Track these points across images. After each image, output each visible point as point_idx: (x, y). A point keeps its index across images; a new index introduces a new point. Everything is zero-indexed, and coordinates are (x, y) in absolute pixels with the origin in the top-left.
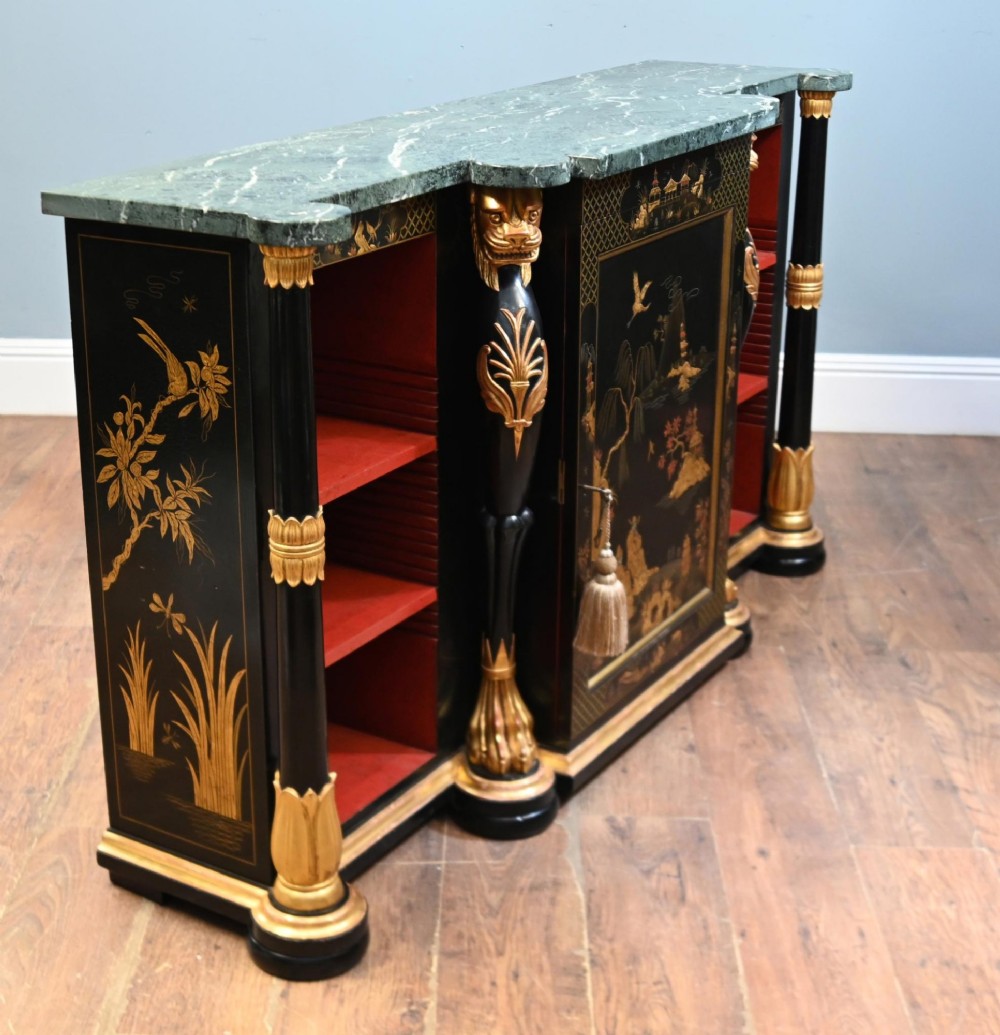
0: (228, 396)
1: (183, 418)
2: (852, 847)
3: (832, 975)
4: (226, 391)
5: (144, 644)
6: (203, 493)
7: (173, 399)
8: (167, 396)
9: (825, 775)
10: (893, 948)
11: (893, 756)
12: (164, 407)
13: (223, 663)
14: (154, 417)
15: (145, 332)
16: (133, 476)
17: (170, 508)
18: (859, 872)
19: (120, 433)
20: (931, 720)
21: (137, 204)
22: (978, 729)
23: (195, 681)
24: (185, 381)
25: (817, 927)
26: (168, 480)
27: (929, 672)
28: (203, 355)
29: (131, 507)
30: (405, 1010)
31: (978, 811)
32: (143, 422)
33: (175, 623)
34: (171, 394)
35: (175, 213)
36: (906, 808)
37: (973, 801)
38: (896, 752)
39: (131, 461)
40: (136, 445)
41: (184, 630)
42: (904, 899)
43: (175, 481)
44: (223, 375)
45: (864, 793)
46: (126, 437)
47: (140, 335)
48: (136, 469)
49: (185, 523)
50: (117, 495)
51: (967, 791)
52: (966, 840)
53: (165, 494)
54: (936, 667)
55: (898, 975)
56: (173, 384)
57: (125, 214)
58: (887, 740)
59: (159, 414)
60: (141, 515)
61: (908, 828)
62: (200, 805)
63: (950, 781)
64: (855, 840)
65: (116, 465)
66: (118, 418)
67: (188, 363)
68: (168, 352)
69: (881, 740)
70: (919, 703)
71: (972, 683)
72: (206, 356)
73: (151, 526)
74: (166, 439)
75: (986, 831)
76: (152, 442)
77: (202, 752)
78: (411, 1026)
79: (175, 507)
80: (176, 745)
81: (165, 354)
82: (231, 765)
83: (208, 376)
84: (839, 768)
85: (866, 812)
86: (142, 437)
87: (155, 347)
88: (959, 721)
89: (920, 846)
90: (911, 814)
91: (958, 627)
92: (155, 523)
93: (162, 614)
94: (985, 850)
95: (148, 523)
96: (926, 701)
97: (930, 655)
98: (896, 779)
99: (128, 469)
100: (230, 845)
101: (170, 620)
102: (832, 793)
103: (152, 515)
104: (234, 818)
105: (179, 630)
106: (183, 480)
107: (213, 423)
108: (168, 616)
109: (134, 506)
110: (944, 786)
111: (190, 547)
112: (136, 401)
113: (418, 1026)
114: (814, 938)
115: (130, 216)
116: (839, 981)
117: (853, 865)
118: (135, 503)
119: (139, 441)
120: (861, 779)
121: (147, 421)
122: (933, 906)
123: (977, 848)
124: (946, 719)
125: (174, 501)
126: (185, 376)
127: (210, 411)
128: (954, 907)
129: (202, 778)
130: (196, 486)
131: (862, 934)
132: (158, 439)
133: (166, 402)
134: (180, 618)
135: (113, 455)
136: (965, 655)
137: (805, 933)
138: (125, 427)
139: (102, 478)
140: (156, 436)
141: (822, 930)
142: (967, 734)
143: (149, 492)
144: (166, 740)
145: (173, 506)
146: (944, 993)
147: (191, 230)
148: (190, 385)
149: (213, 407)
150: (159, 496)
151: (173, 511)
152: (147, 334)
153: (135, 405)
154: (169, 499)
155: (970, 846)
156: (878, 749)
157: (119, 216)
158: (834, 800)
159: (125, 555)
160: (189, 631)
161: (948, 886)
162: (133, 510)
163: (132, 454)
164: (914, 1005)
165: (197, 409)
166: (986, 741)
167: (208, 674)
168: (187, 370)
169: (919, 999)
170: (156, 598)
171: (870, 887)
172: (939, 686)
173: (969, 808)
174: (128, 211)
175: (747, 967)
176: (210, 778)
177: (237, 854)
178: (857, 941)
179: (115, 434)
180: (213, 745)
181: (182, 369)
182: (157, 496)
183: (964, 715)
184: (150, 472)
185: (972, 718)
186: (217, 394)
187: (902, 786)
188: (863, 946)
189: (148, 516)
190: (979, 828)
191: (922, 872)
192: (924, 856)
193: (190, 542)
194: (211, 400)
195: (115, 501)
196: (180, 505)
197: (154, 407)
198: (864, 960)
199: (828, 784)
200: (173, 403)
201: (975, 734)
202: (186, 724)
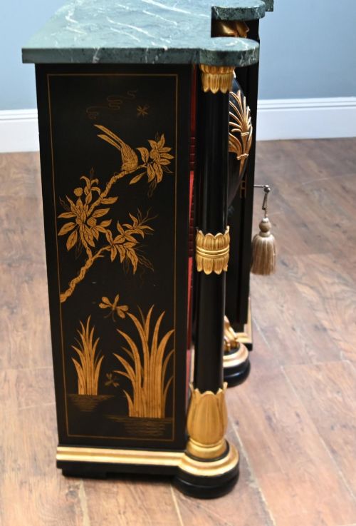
0: (171, 166)
1: (133, 184)
2: (282, 367)
3: (288, 440)
4: (169, 162)
5: (93, 329)
6: (147, 229)
7: (126, 173)
8: (120, 172)
9: (259, 329)
10: (315, 421)
11: (290, 314)
12: (118, 180)
13: (157, 329)
14: (109, 187)
15: (104, 133)
16: (89, 227)
17: (119, 242)
18: (288, 381)
19: (79, 201)
20: (305, 293)
21: (108, 49)
22: (328, 295)
23: (134, 345)
24: (136, 161)
25: (274, 415)
26: (118, 225)
27: (297, 267)
28: (152, 143)
29: (86, 246)
30: (67, 491)
31: (340, 340)
32: (99, 191)
33: (119, 312)
34: (124, 171)
35: (141, 52)
36: (303, 342)
37: (336, 336)
38: (291, 312)
39: (88, 218)
40: (93, 207)
41: (126, 314)
42: (315, 393)
43: (125, 225)
44: (168, 153)
45: (280, 337)
46: (84, 202)
47: (99, 136)
48: (92, 222)
49: (132, 250)
50: (75, 241)
51: (331, 330)
52: (337, 357)
53: (115, 233)
54: (300, 265)
55: (321, 436)
56: (126, 164)
57: (97, 56)
58: (285, 305)
59: (113, 185)
60: (94, 251)
61: (307, 353)
62: (133, 416)
63: (322, 325)
64: (282, 363)
65: (75, 223)
66: (78, 192)
67: (139, 149)
68: (123, 144)
69: (282, 306)
70: (297, 284)
71: (320, 272)
72: (155, 142)
73: (102, 256)
74: (118, 200)
75: (346, 351)
76: (107, 203)
77: (136, 385)
78: (72, 500)
79: (124, 241)
80: (116, 385)
81: (120, 146)
82: (159, 387)
83: (154, 154)
84: (265, 325)
85: (284, 347)
86: (98, 201)
87: (112, 142)
88: (318, 292)
89: (315, 363)
90: (306, 346)
91: (306, 242)
92: (107, 254)
93: (109, 309)
94: (348, 362)
95: (100, 255)
96: (299, 283)
97: (296, 258)
98: (295, 327)
99: (86, 223)
100: (156, 433)
101: (116, 311)
102: (265, 339)
103: (104, 249)
104: (159, 417)
105: (122, 316)
106: (131, 223)
107: (158, 184)
108: (113, 309)
109: (89, 245)
110: (320, 329)
111: (135, 264)
112: (94, 179)
113: (76, 500)
114: (274, 421)
115: (101, 58)
116: (292, 444)
117: (284, 377)
118: (90, 244)
119: (96, 204)
120: (277, 329)
121: (103, 190)
122: (329, 395)
123: (344, 361)
124: (312, 292)
125: (122, 237)
126: (136, 157)
127: (156, 177)
128: (340, 394)
129: (136, 399)
130: (142, 225)
131: (298, 415)
132: (113, 200)
133: (120, 176)
134: (125, 308)
135: (72, 216)
136: (313, 256)
137: (269, 419)
138: (83, 197)
139: (63, 231)
140: (110, 199)
141: (277, 416)
142: (324, 299)
143: (102, 235)
144: (107, 384)
145: (122, 240)
146: (346, 443)
147: (153, 63)
148: (140, 162)
149: (157, 174)
150: (111, 237)
151: (122, 244)
152: (106, 135)
153: (93, 181)
154: (119, 237)
155: (340, 360)
156: (282, 312)
157: (92, 59)
158: (267, 342)
159: (81, 277)
160: (130, 315)
161: (335, 383)
162: (88, 248)
163: (89, 213)
164: (333, 452)
165: (146, 177)
166: (334, 301)
167: (144, 338)
168: (138, 154)
169: (335, 448)
170: (105, 299)
171: (296, 388)
172: (304, 274)
173: (334, 339)
174: (100, 54)
175: (244, 441)
176: (142, 399)
177: (160, 437)
178: (297, 419)
179: (75, 203)
180: (146, 379)
181: (134, 153)
182: (109, 237)
183: (320, 289)
184: (104, 222)
185: (324, 290)
186: (162, 166)
187: (298, 330)
188: (300, 422)
189: (101, 250)
190: (341, 349)
191: (320, 377)
192: (318, 368)
193: (135, 261)
194: (156, 170)
195: (73, 245)
196: (128, 239)
197: (109, 180)
198: (302, 430)
199: (261, 333)
200: (125, 176)
201: (328, 299)
202: (125, 371)
